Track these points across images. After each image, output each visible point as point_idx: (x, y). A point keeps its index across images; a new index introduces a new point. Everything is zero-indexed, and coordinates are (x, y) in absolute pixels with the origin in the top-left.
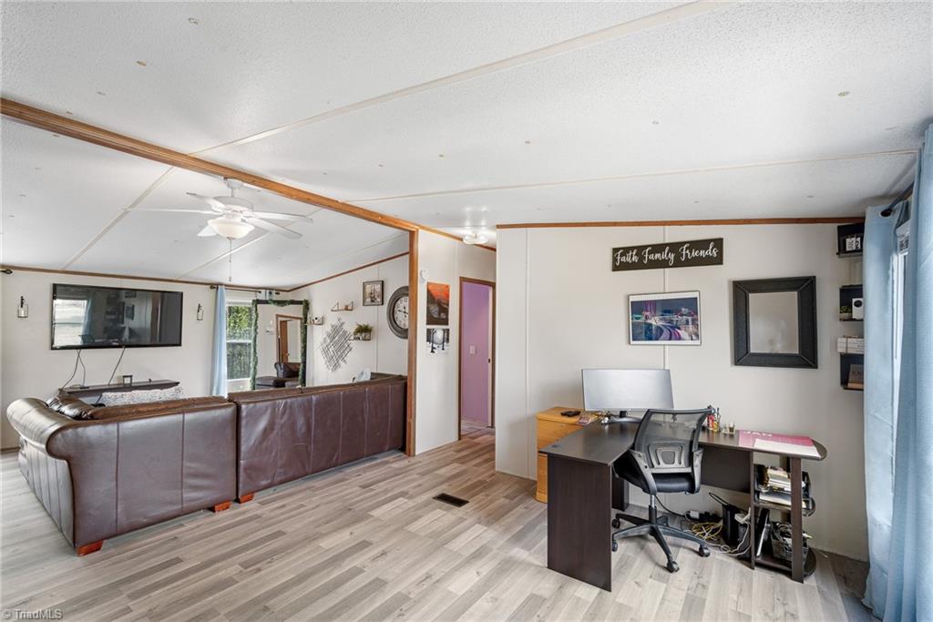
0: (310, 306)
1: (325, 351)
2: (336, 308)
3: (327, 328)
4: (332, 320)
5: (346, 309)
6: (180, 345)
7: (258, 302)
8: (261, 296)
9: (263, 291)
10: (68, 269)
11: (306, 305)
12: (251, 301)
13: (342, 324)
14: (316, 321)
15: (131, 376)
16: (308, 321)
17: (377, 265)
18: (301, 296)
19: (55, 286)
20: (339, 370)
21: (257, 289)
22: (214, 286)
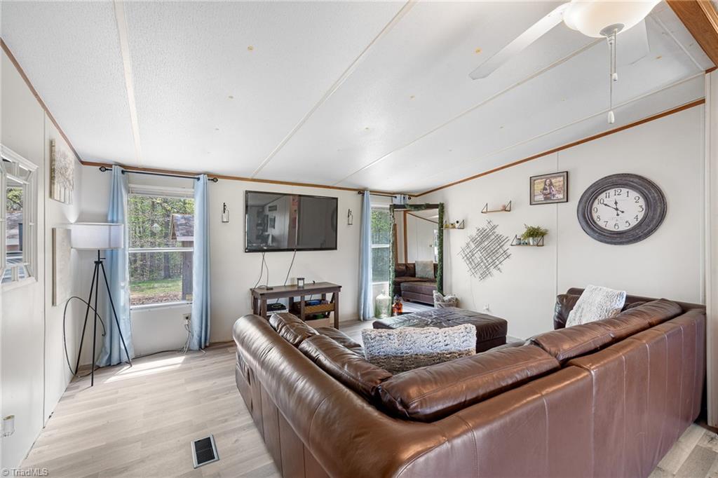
0: (445, 209)
1: (469, 258)
2: (485, 210)
3: (471, 231)
4: (478, 222)
5: (505, 209)
6: (336, 249)
7: (394, 207)
8: (397, 201)
9: (398, 196)
10: (256, 177)
11: (441, 208)
12: (388, 206)
13: (494, 227)
14: (457, 225)
15: (303, 279)
16: (444, 226)
17: (556, 153)
18: (434, 199)
19: (247, 192)
20: (489, 279)
21: (392, 195)
22: (361, 192)
